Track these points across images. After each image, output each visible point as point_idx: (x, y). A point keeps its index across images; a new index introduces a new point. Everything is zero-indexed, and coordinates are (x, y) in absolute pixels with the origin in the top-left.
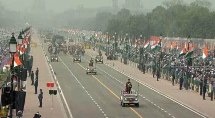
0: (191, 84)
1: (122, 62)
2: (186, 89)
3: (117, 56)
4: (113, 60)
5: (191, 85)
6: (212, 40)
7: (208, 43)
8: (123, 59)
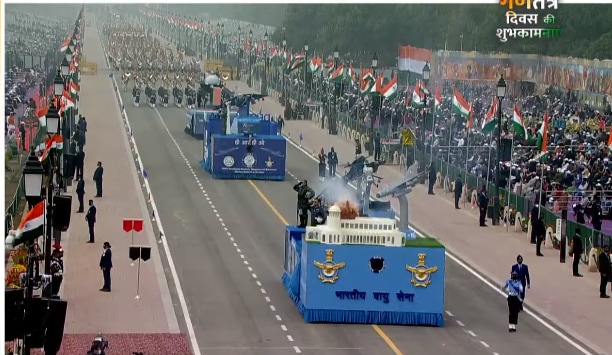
0: (506, 208)
1: (323, 127)
2: (494, 224)
3: (310, 110)
4: (300, 118)
5: (507, 211)
6: (564, 60)
7: (554, 67)
8: (326, 117)
